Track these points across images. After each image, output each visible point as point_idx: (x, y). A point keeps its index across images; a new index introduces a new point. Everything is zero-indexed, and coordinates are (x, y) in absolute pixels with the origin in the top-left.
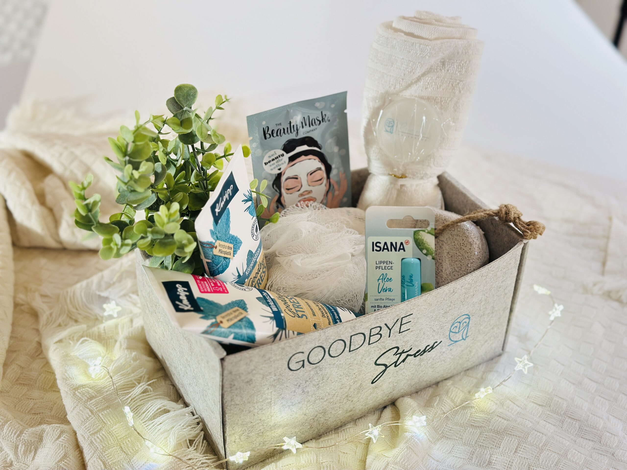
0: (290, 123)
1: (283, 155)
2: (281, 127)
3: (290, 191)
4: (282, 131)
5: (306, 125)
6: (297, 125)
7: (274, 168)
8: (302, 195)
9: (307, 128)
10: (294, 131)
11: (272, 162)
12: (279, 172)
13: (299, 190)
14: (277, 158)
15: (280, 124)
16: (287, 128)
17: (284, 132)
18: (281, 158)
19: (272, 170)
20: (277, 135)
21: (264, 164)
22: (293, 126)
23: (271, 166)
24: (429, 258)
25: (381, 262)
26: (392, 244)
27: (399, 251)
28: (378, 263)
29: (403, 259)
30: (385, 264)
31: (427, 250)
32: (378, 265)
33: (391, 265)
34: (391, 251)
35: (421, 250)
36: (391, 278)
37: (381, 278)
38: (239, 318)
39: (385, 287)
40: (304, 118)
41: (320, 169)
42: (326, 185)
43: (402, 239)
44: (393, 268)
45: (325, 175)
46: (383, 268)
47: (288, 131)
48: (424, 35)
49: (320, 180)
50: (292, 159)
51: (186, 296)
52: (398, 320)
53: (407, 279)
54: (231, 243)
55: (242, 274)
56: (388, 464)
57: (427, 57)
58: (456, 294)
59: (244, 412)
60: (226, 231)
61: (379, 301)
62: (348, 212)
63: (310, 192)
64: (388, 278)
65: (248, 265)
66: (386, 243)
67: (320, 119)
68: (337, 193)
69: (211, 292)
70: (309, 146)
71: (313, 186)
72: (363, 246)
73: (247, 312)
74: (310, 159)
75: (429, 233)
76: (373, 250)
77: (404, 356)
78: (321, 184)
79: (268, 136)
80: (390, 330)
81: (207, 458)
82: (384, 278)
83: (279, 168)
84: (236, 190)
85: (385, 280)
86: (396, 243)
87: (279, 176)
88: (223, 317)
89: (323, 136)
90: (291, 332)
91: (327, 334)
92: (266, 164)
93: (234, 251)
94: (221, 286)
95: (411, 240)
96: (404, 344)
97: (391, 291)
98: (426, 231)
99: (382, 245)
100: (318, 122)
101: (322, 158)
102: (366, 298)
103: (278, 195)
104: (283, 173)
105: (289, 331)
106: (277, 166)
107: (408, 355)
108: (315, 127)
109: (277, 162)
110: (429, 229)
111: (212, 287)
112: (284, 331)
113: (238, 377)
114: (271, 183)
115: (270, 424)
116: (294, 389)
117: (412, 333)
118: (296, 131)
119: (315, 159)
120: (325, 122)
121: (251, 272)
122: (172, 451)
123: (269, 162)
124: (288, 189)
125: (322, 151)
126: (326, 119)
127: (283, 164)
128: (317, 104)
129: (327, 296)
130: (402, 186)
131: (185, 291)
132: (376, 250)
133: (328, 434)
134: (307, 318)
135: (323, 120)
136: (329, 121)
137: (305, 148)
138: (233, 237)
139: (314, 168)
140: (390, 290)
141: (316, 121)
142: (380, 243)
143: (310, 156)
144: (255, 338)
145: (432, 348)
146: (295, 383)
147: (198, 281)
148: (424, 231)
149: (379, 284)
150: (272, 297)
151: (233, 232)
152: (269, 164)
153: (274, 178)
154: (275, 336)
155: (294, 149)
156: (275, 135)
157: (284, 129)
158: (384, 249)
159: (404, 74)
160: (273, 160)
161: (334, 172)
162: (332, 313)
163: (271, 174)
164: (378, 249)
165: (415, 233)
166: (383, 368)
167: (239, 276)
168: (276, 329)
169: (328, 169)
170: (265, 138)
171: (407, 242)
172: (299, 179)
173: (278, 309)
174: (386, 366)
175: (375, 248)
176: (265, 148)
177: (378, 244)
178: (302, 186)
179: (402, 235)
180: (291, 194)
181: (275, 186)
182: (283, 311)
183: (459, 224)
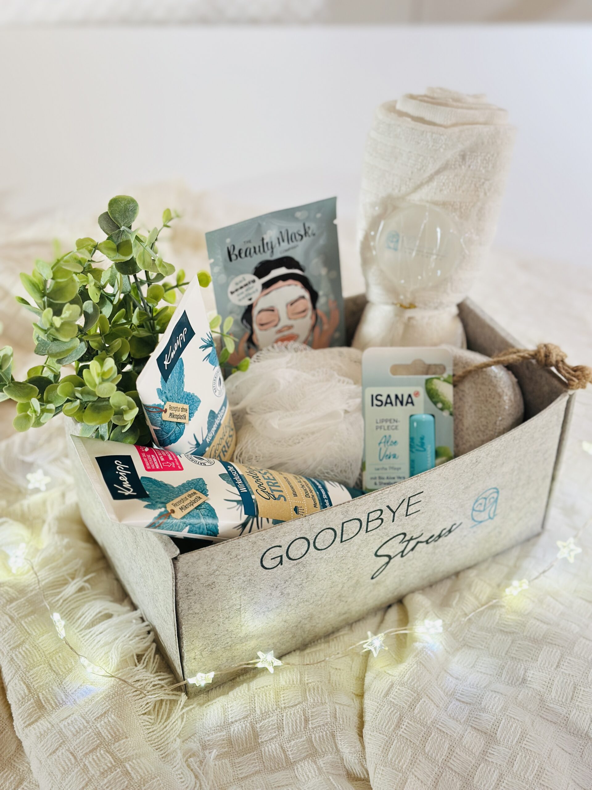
0: (263, 239)
1: (254, 281)
2: (251, 246)
3: (265, 327)
4: (252, 250)
5: (283, 241)
6: (271, 243)
7: (244, 298)
8: (280, 331)
9: (285, 245)
10: (268, 249)
11: (240, 291)
12: (249, 303)
13: (276, 326)
14: (246, 285)
15: (249, 242)
16: (259, 247)
17: (255, 252)
18: (252, 285)
19: (240, 300)
20: (246, 256)
21: (229, 294)
22: (267, 243)
23: (238, 295)
24: (446, 414)
25: (382, 421)
26: (397, 397)
27: (406, 405)
28: (378, 421)
29: (411, 416)
30: (388, 423)
31: (443, 402)
32: (379, 425)
33: (395, 424)
34: (396, 405)
35: (435, 403)
36: (396, 442)
37: (383, 441)
38: (196, 505)
39: (388, 453)
40: (281, 232)
41: (303, 297)
42: (311, 318)
43: (411, 390)
44: (399, 428)
45: (310, 305)
46: (386, 428)
47: (260, 251)
48: (437, 120)
49: (304, 311)
50: (266, 286)
51: (127, 475)
52: (404, 500)
53: (417, 441)
54: (185, 403)
55: (201, 442)
56: (392, 686)
57: (442, 150)
58: (480, 464)
59: (206, 622)
60: (178, 389)
61: (380, 471)
62: (341, 354)
63: (290, 327)
64: (392, 442)
65: (209, 429)
66: (389, 396)
67: (302, 233)
68: (326, 327)
69: (160, 470)
70: (288, 267)
71: (295, 319)
72: (358, 400)
73: (207, 495)
74: (289, 285)
75: (445, 381)
76: (372, 405)
77: (413, 543)
78: (305, 317)
79: (233, 257)
80: (394, 513)
81: (160, 678)
82: (387, 441)
83: (249, 297)
84: (191, 334)
85: (389, 444)
86: (402, 396)
87: (249, 309)
88: (175, 505)
89: (307, 254)
90: (264, 520)
91: (310, 522)
92: (232, 293)
93: (190, 414)
94: (174, 461)
95: (422, 391)
96: (412, 529)
97: (397, 456)
98: (442, 379)
99: (384, 399)
100: (300, 237)
101: (305, 282)
102: (363, 468)
103: (248, 332)
104: (254, 305)
105: (262, 518)
106: (247, 296)
107: (418, 542)
108: (295, 243)
109: (247, 290)
110: (445, 376)
111: (162, 462)
112: (255, 519)
113: (196, 580)
114: (239, 317)
115: (239, 635)
116: (269, 592)
117: (423, 515)
118: (270, 251)
119: (296, 285)
120: (309, 236)
121: (213, 438)
122: (115, 670)
123: (237, 290)
124: (262, 325)
125: (306, 274)
126: (310, 232)
127: (254, 292)
128: (298, 214)
129: (312, 467)
130: (410, 319)
131: (125, 469)
132: (377, 405)
133: (316, 642)
134: (285, 500)
135: (306, 233)
136: (314, 235)
137: (283, 271)
138: (188, 395)
139: (295, 296)
140: (395, 456)
141: (297, 236)
142: (381, 395)
143: (290, 282)
144: (217, 530)
145: (450, 531)
146: (272, 584)
147: (144, 455)
148: (438, 379)
149: (381, 449)
150: (240, 473)
151: (188, 388)
152: (236, 293)
153: (243, 311)
154: (244, 525)
155: (267, 273)
156: (243, 255)
157: (255, 248)
158: (386, 403)
159: (412, 173)
160: (241, 288)
161: (321, 301)
162: (319, 490)
163: (239, 307)
164: (379, 403)
165: (428, 381)
166: (387, 559)
167: (198, 444)
168: (244, 517)
169: (314, 297)
170: (231, 260)
171: (417, 394)
172: (276, 312)
173: (247, 489)
174: (390, 557)
175: (375, 402)
176: (230, 273)
177: (379, 398)
178: (279, 320)
179: (409, 384)
180: (266, 330)
181: (244, 322)
182: (255, 492)
183: (484, 369)
